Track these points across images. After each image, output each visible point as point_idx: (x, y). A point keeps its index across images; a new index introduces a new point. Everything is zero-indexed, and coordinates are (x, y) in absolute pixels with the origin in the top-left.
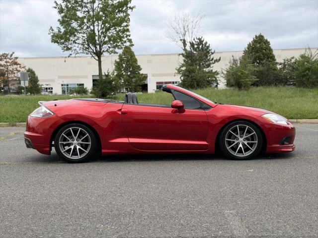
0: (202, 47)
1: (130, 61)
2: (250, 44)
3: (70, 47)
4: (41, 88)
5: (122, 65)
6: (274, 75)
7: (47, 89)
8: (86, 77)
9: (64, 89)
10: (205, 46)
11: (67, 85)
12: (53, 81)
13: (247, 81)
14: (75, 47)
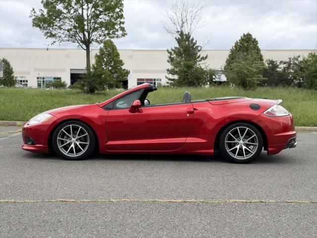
0: (189, 43)
1: (112, 55)
2: (237, 42)
3: (54, 33)
4: (16, 80)
5: (103, 59)
6: (280, 75)
7: (21, 81)
8: (63, 70)
9: (40, 82)
10: (192, 42)
11: (43, 78)
12: (28, 73)
13: (254, 80)
14: (60, 33)
